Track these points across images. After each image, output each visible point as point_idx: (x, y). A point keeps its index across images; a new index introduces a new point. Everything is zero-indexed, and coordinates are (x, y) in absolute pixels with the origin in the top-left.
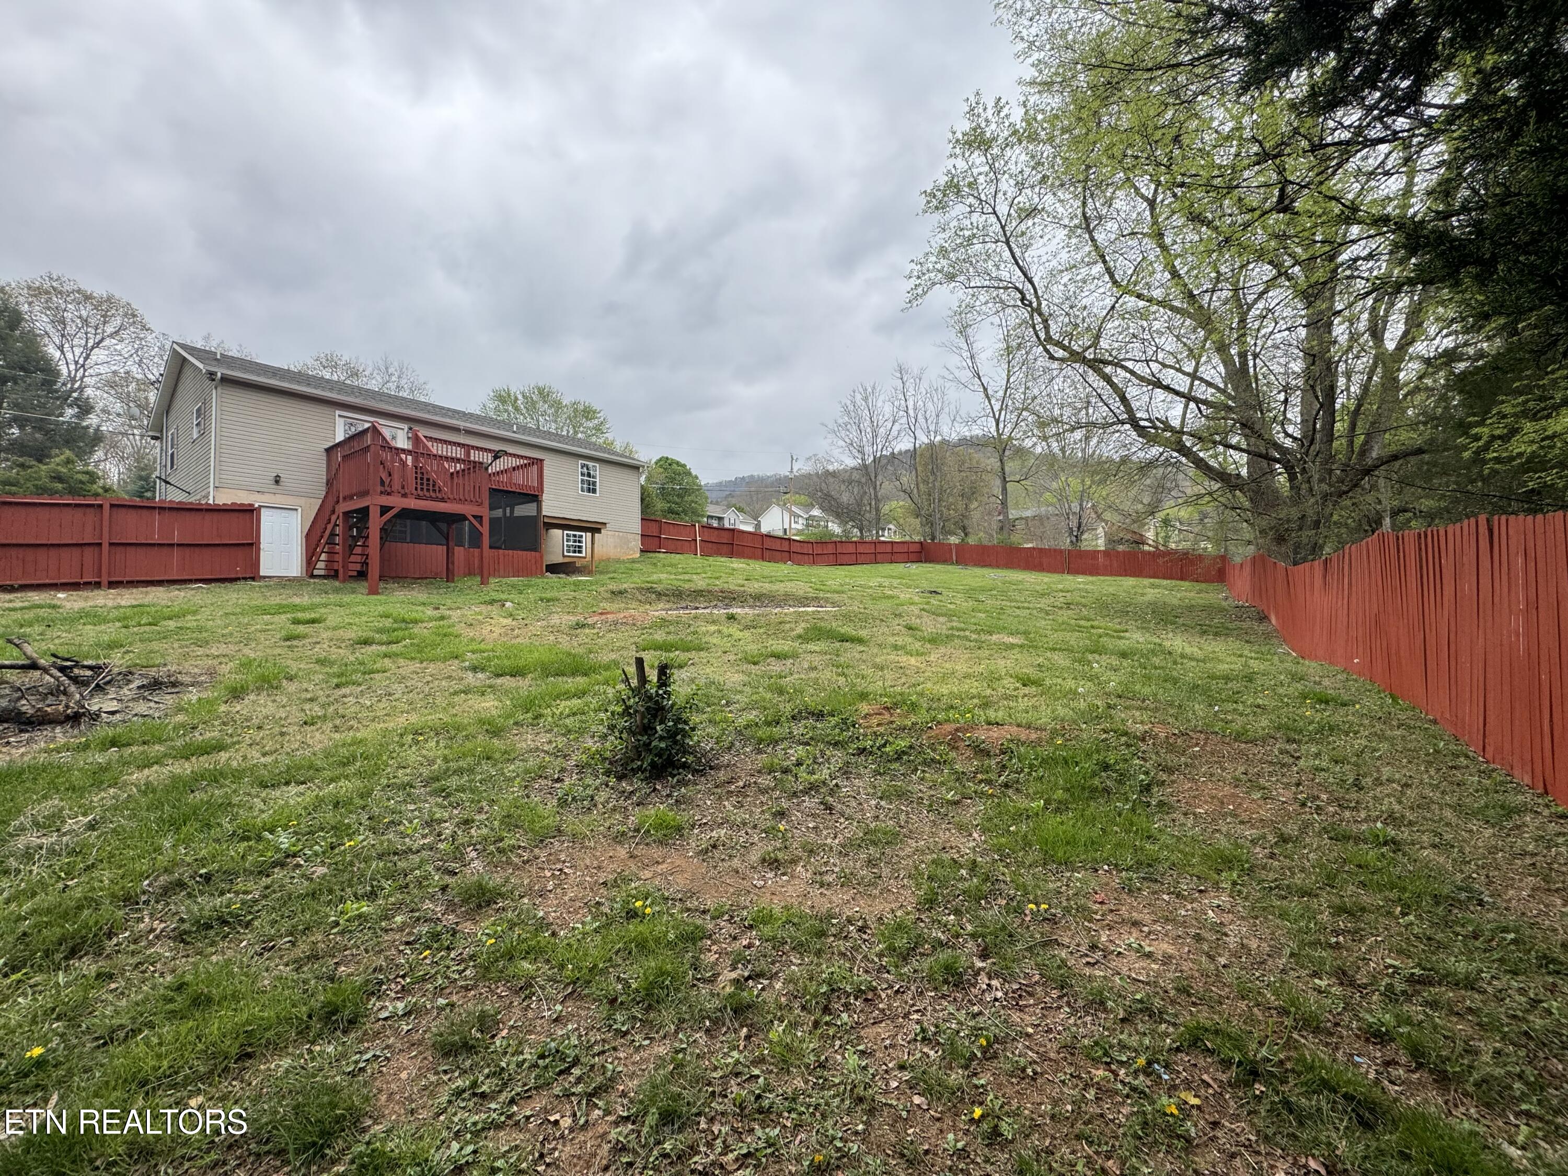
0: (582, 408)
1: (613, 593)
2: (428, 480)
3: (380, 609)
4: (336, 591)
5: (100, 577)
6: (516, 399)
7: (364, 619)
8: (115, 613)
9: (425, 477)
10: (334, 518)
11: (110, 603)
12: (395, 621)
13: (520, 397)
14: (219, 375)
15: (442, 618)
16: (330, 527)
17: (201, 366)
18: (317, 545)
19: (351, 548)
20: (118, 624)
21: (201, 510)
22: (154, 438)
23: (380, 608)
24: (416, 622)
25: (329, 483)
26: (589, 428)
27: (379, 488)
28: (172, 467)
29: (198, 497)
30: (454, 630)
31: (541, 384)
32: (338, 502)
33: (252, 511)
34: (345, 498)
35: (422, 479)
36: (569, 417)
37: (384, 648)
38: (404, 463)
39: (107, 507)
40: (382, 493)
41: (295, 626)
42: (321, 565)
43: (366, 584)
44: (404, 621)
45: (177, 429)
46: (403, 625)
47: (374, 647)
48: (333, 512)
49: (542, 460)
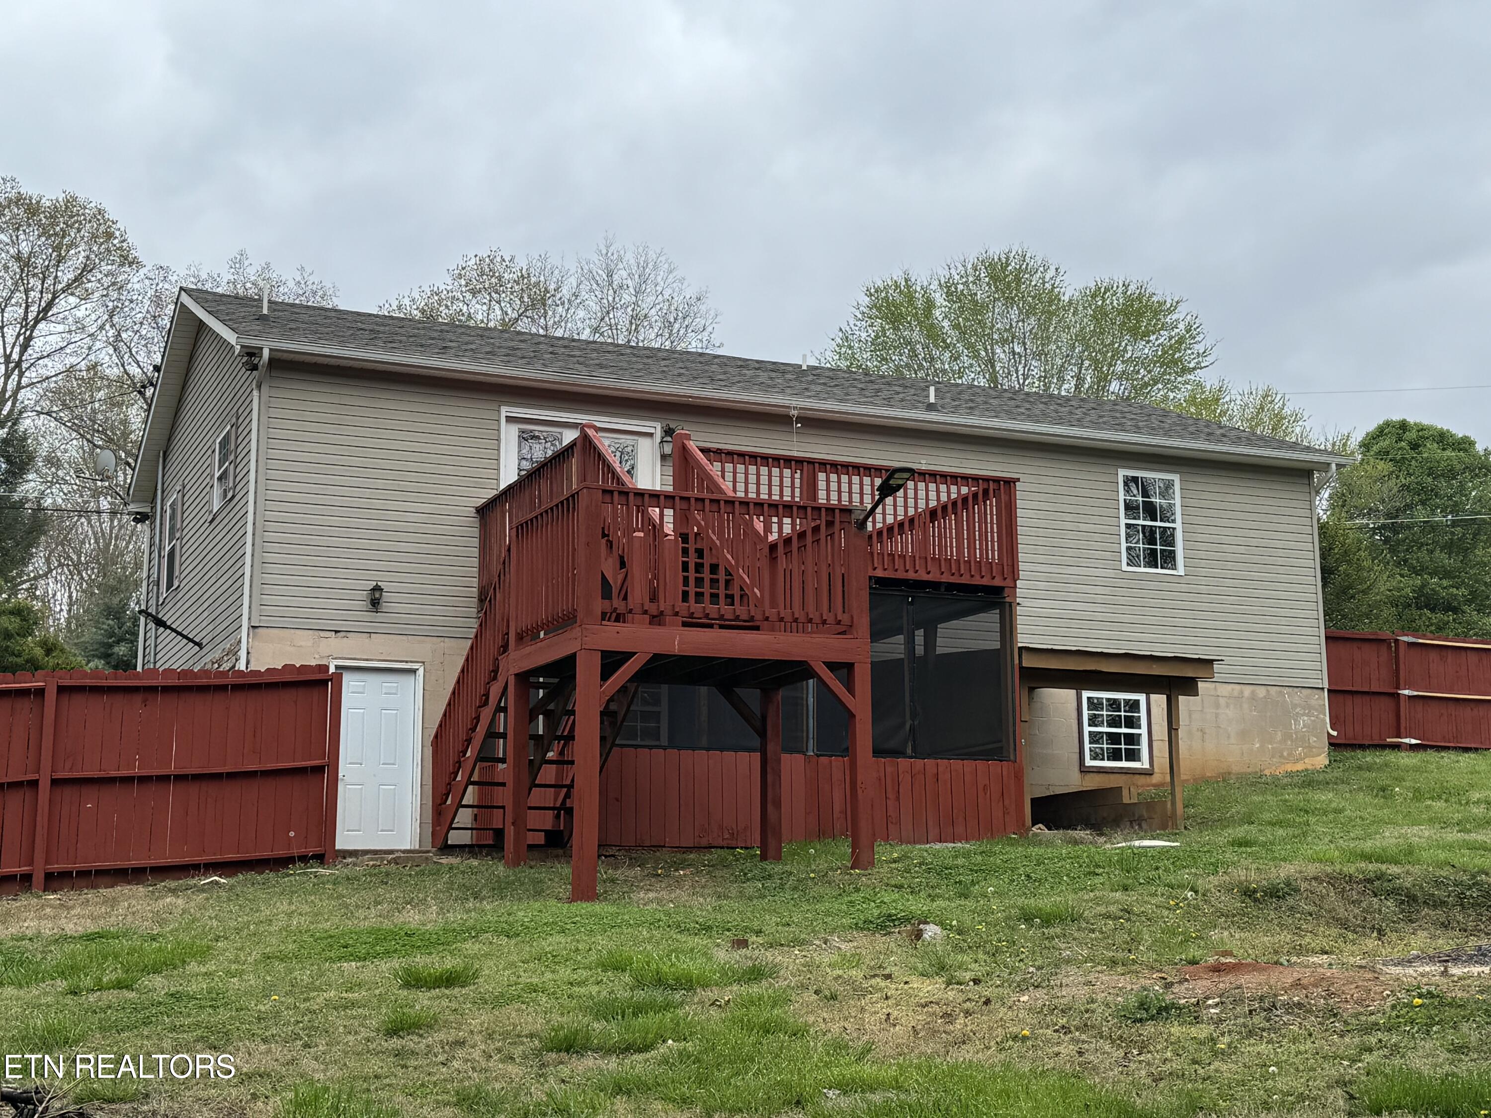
0: (1117, 302)
1: (1248, 893)
2: (714, 568)
3: (603, 943)
4: (500, 890)
5: (31, 864)
6: (930, 304)
7: (564, 973)
8: (56, 956)
9: (707, 561)
10: (495, 690)
11: (48, 929)
12: (639, 983)
13: (939, 298)
14: (266, 353)
15: (755, 974)
16: (486, 714)
17: (230, 337)
18: (458, 765)
19: (534, 768)
20: (62, 985)
21: (222, 688)
22: (140, 518)
23: (601, 941)
24: (687, 983)
25: (484, 597)
26: (1143, 362)
27: (599, 605)
28: (170, 584)
29: (217, 654)
30: (790, 1013)
31: (996, 251)
32: (505, 648)
33: (324, 683)
34: (520, 638)
35: (699, 567)
36: (1081, 337)
37: (612, 1064)
38: (655, 530)
39: (51, 695)
40: (604, 616)
41: (413, 994)
42: (464, 817)
43: (567, 871)
44: (660, 981)
45: (182, 492)
46: (658, 995)
47: (590, 1061)
48: (494, 674)
49: (1010, 483)
